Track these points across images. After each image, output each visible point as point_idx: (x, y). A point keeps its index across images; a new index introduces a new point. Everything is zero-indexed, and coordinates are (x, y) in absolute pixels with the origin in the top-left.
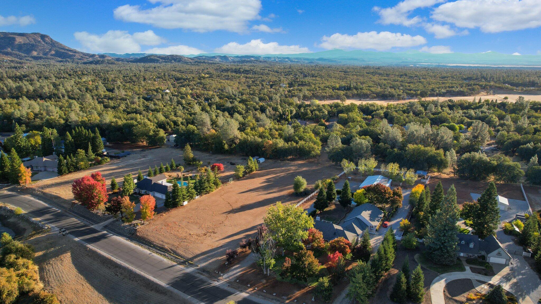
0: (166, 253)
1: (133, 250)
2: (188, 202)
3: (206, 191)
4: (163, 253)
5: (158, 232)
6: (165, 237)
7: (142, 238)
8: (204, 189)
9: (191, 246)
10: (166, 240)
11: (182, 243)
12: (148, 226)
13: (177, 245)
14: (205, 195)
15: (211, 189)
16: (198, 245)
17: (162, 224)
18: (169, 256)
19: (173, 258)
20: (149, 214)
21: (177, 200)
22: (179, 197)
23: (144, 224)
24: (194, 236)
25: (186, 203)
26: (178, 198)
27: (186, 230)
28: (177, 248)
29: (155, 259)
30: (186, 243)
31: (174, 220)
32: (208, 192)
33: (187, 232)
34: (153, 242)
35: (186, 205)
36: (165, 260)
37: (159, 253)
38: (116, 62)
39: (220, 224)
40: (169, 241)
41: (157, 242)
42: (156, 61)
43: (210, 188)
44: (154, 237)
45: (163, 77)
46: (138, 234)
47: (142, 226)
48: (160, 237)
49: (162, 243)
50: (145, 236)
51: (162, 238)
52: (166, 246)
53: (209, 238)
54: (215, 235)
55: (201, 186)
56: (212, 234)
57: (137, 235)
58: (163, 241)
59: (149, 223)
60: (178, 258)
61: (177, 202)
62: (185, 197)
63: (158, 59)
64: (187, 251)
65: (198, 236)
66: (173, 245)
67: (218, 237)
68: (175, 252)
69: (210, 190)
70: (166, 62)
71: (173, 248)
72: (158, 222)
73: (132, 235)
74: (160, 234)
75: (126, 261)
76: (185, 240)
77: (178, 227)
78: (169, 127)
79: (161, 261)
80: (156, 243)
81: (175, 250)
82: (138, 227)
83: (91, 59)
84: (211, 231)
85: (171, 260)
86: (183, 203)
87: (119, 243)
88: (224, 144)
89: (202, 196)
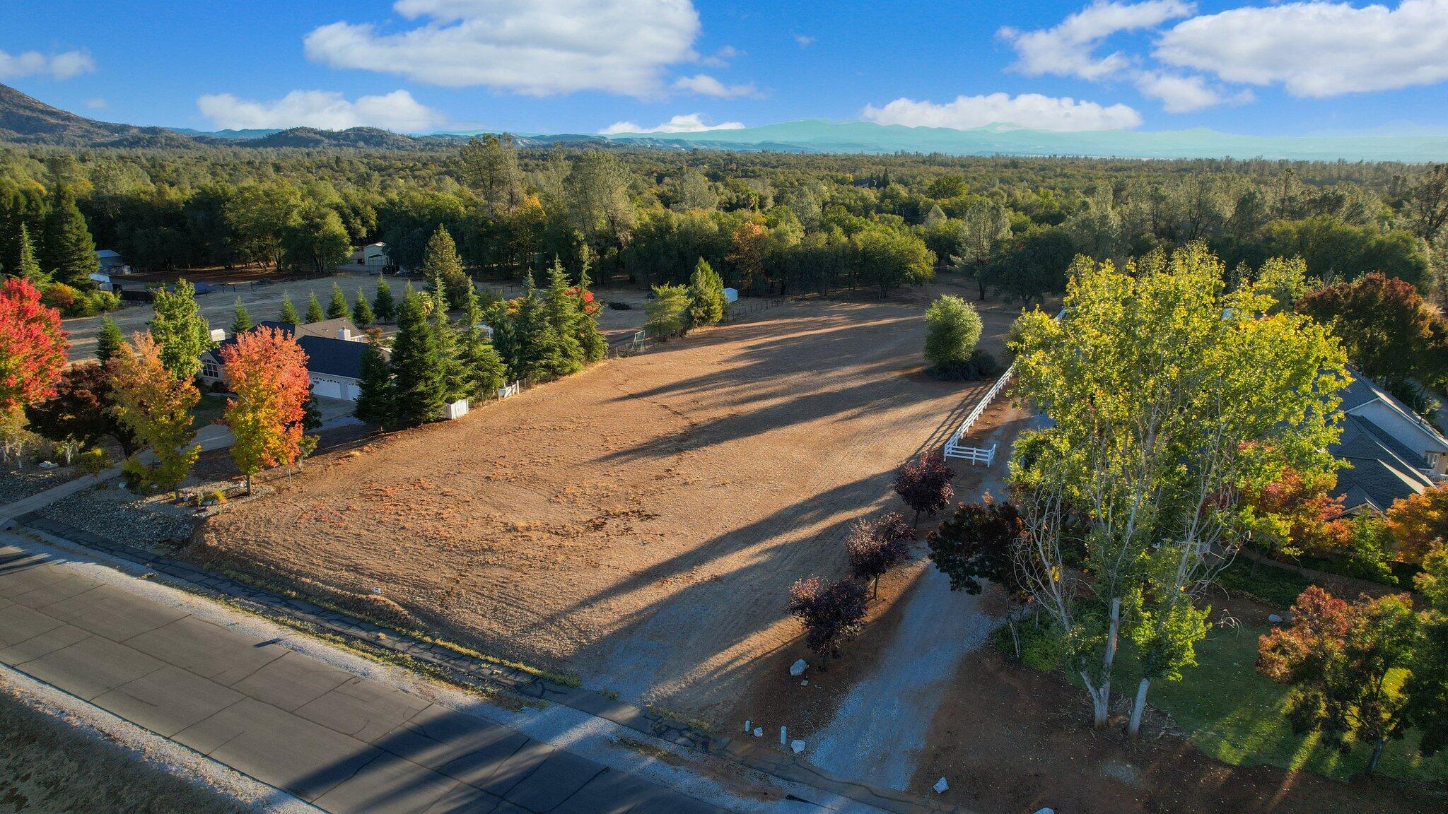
0: (381, 629)
1: (171, 624)
2: (471, 407)
3: (547, 367)
4: (363, 634)
5: (326, 528)
6: (370, 547)
7: (235, 559)
8: (537, 358)
9: (532, 585)
10: (374, 563)
11: (474, 575)
12: (269, 502)
13: (444, 583)
14: (540, 387)
15: (568, 361)
16: (576, 577)
17: (345, 491)
18: (399, 646)
19: (428, 656)
20: (274, 436)
21: (421, 387)
22: (428, 373)
23: (247, 494)
24: (534, 535)
25: (459, 409)
26: (427, 379)
27: (483, 510)
28: (452, 600)
29: (314, 670)
30: (498, 573)
31: (414, 472)
32: (554, 373)
33: (488, 520)
34: (299, 573)
35: (463, 418)
36: (381, 672)
37: (336, 633)
38: (192, 144)
39: (658, 478)
40: (394, 568)
41: (322, 572)
42: (311, 144)
43: (565, 354)
44: (301, 548)
45: (334, 165)
46: (211, 540)
47: (239, 505)
48: (340, 547)
49: (351, 577)
50: (253, 547)
51: (350, 553)
52: (379, 594)
53: (626, 540)
54: (650, 524)
55: (525, 343)
56: (635, 523)
57: (203, 547)
58: (355, 569)
59: (279, 490)
60: (461, 657)
61: (422, 395)
62: (458, 379)
63: (318, 137)
64: (511, 610)
65: (560, 532)
66: (421, 586)
67: (674, 534)
68: (436, 623)
69: (562, 365)
70: (340, 146)
71: (420, 601)
72: (323, 486)
73: (180, 547)
74: (338, 532)
75: (109, 689)
76: (490, 558)
77: (437, 499)
78: (359, 221)
79: (351, 682)
80: (315, 578)
81: (438, 609)
82: (211, 510)
83: (116, 137)
84: (620, 508)
85: (418, 670)
86: (448, 410)
87: (91, 594)
88: (580, 244)
89: (529, 387)
